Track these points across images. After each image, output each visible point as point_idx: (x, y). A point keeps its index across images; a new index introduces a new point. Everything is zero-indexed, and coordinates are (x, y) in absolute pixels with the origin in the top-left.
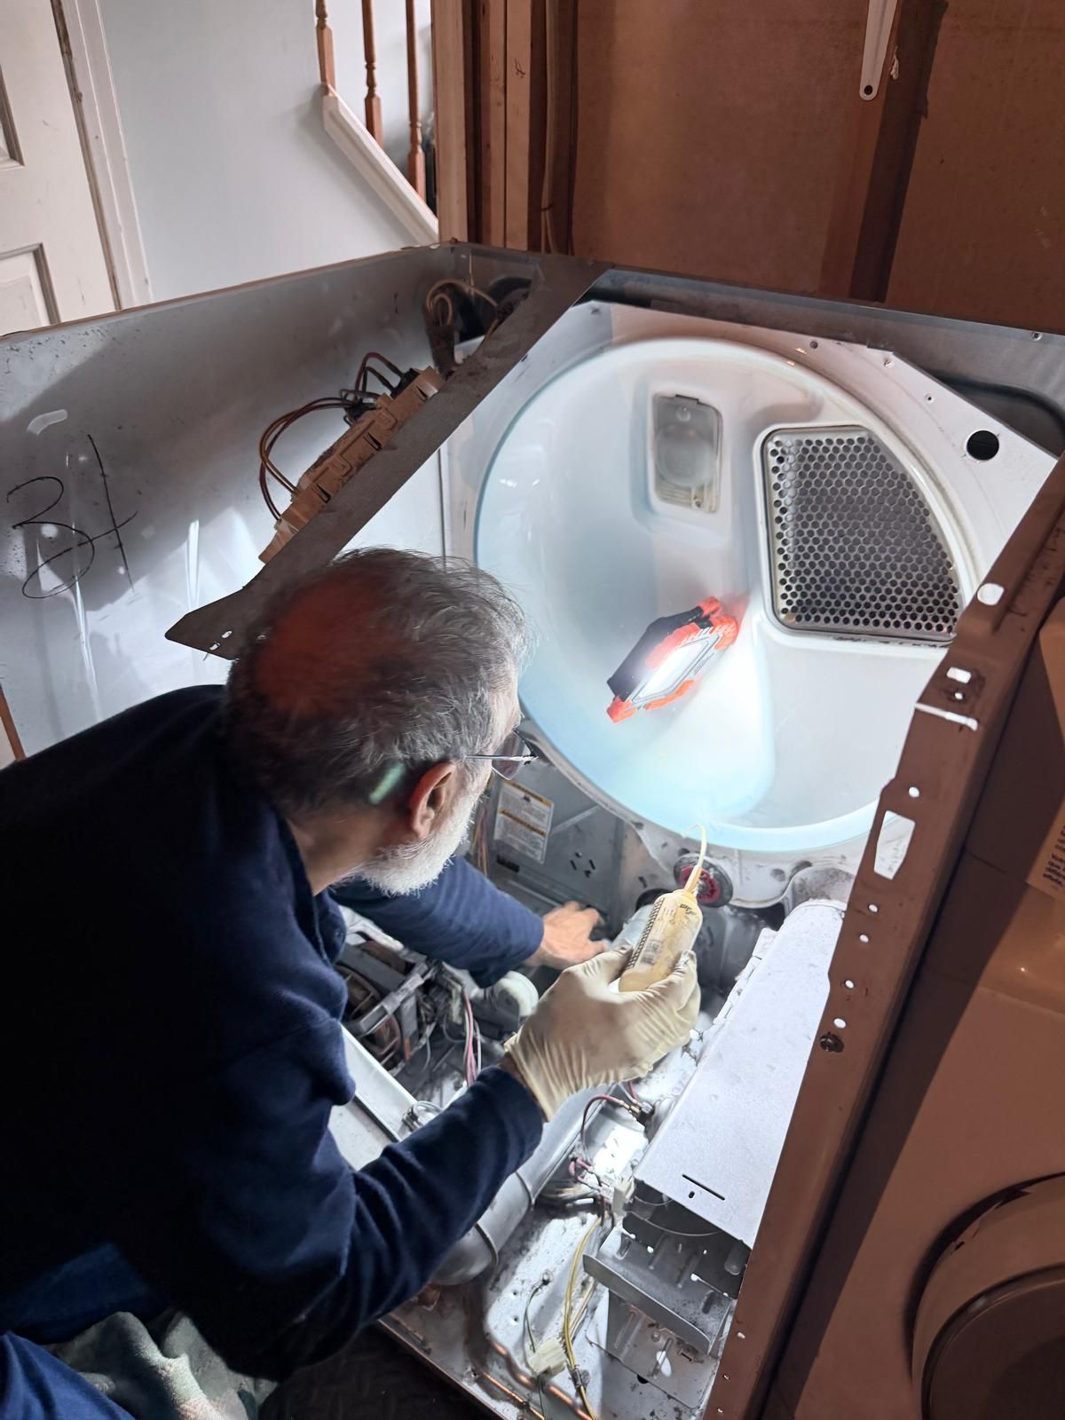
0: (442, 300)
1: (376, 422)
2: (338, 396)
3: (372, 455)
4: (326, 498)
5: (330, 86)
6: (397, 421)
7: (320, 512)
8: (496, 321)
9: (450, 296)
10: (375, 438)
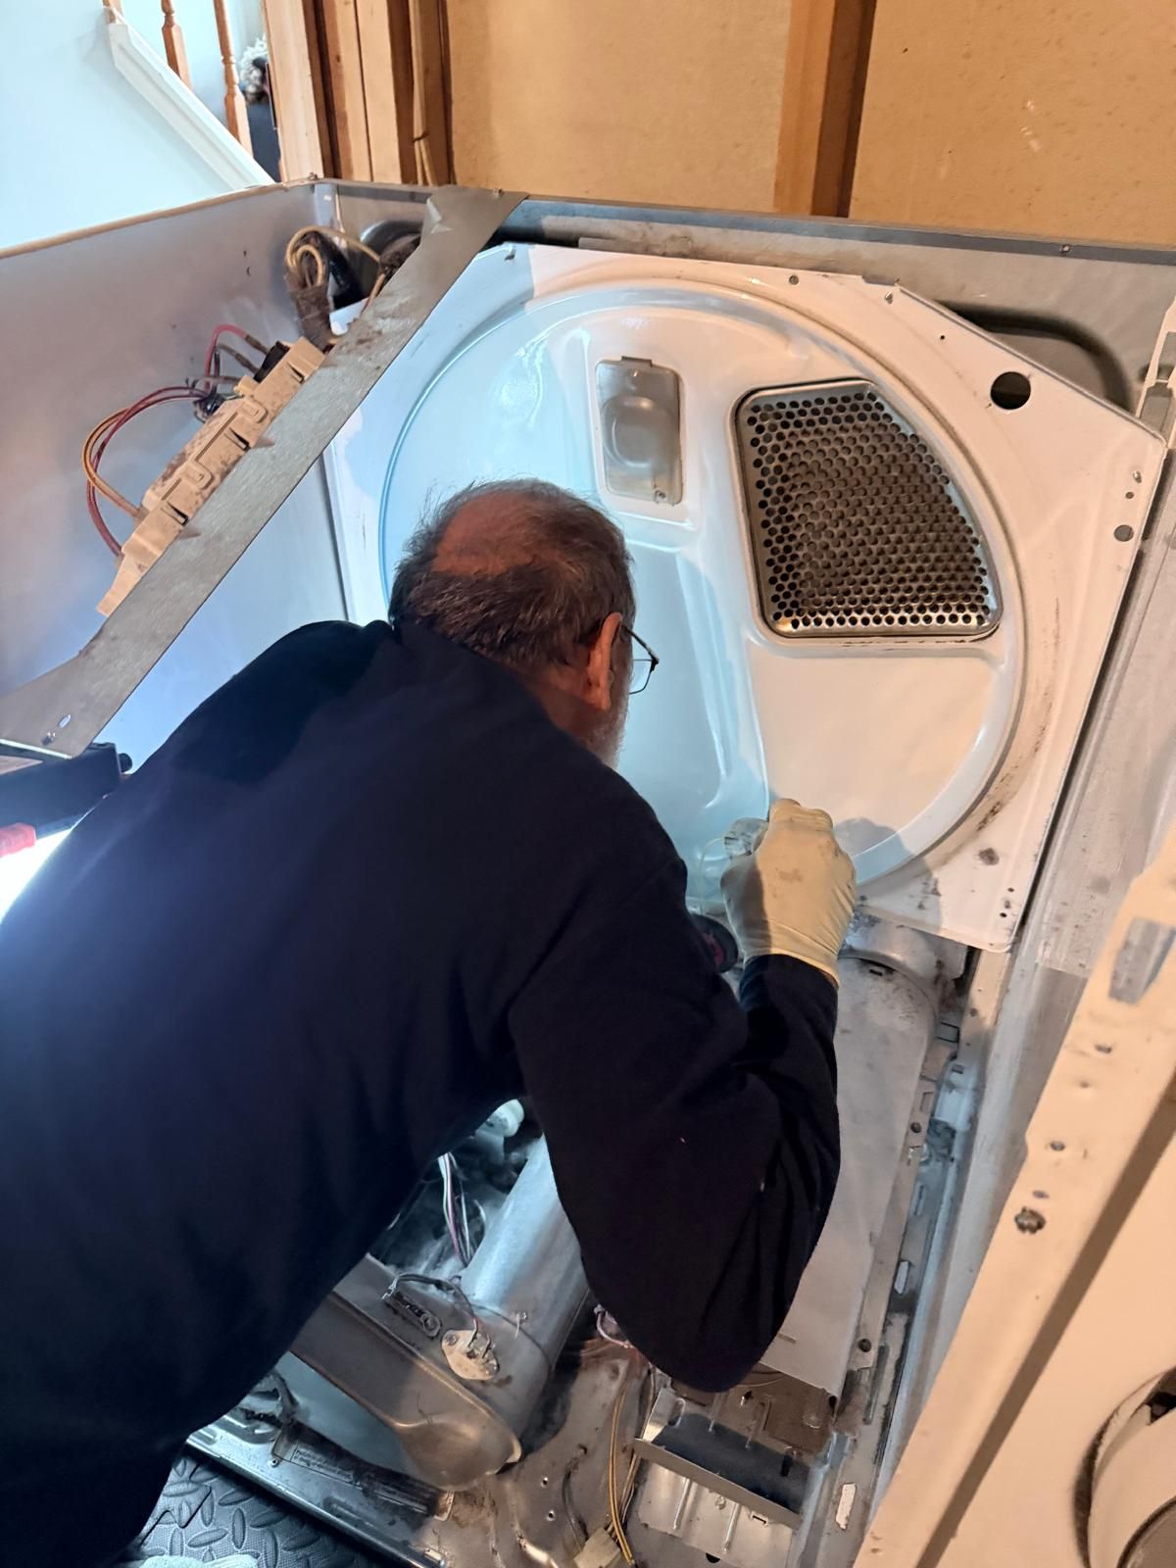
0: (307, 254)
1: (240, 416)
2: (184, 384)
3: (240, 457)
4: (182, 520)
5: (115, 11)
6: (267, 412)
7: (176, 538)
8: (382, 277)
9: (317, 248)
10: (239, 433)
